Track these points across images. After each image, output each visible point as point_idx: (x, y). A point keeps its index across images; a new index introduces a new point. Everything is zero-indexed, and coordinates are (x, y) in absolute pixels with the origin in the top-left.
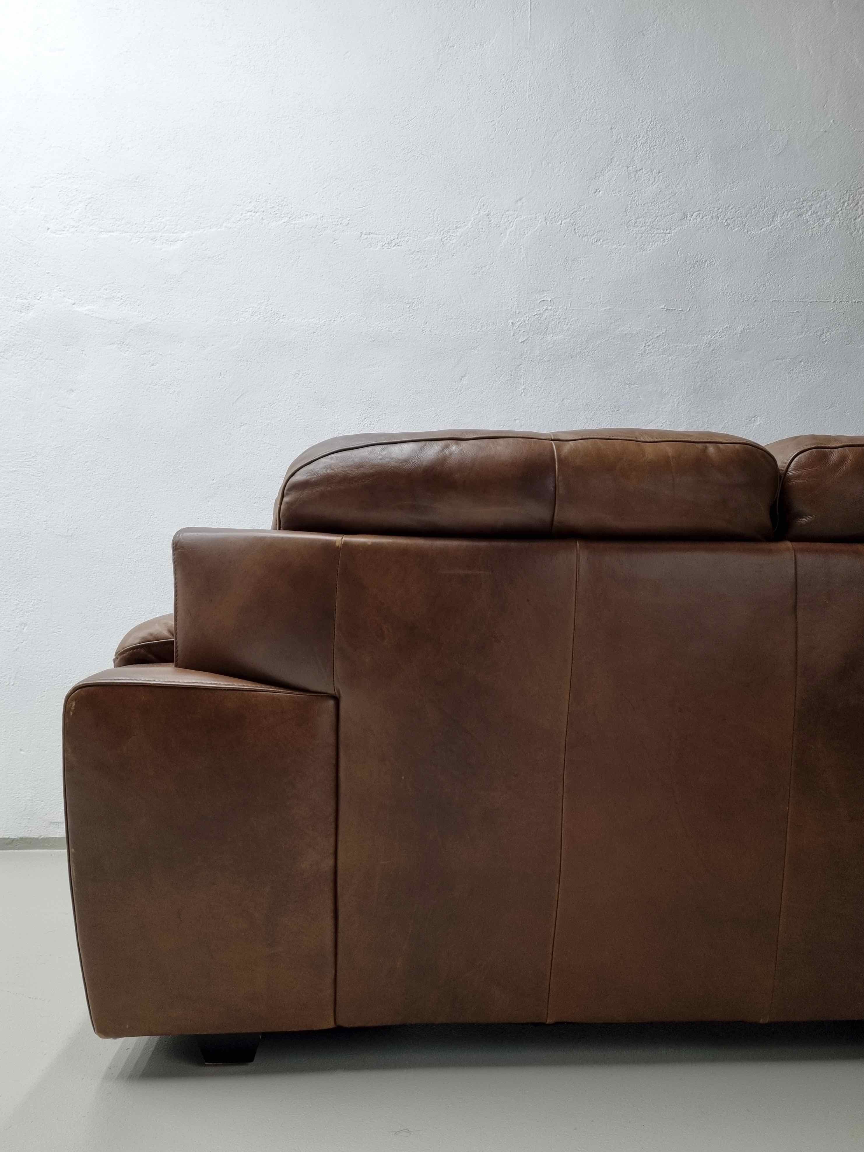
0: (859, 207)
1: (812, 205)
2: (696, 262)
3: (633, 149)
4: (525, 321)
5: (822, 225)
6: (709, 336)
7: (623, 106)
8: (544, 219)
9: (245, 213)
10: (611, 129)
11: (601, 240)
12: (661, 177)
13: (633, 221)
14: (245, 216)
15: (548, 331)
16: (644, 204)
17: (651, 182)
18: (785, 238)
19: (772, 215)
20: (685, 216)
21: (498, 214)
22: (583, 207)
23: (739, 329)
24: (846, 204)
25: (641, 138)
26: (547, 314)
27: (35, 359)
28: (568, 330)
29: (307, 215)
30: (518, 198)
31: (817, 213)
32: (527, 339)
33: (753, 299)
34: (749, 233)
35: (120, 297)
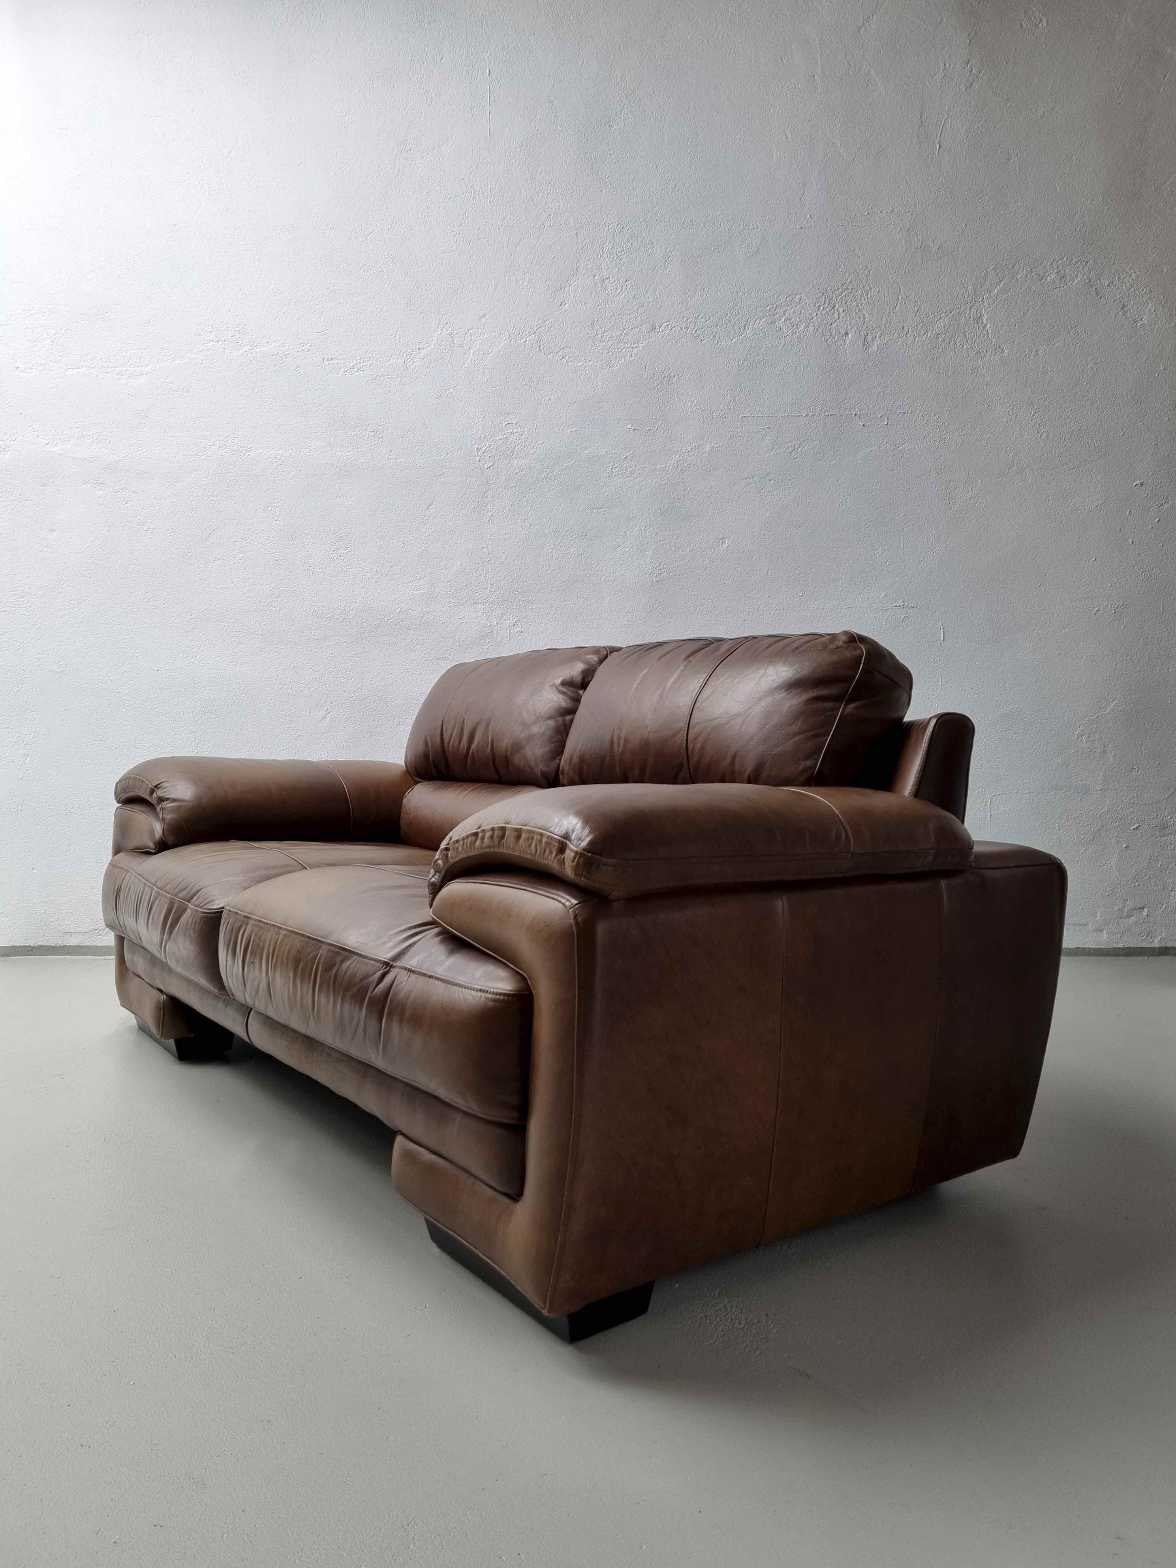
0: (836, 310)
1: (786, 311)
2: (665, 377)
3: (599, 256)
4: (490, 446)
5: (796, 332)
6: (678, 456)
7: (588, 210)
8: (508, 337)
9: (207, 343)
10: (577, 234)
11: (567, 358)
12: (629, 286)
13: (599, 335)
14: (207, 347)
15: (514, 455)
16: (611, 317)
17: (618, 292)
18: (757, 349)
19: (743, 324)
20: (653, 328)
21: (461, 333)
22: (547, 322)
23: (708, 448)
24: (821, 309)
25: (607, 244)
26: (512, 438)
27: (15, 500)
28: (534, 453)
29: (268, 342)
30: (482, 314)
31: (791, 319)
32: (493, 465)
33: (723, 415)
34: (720, 343)
35: (91, 434)
